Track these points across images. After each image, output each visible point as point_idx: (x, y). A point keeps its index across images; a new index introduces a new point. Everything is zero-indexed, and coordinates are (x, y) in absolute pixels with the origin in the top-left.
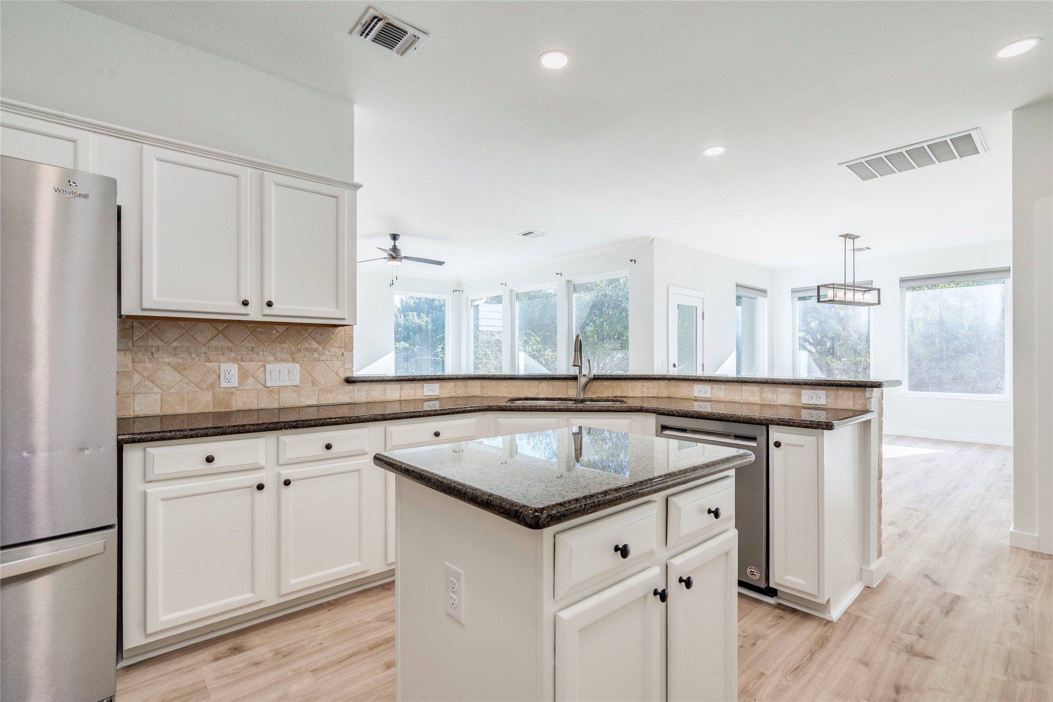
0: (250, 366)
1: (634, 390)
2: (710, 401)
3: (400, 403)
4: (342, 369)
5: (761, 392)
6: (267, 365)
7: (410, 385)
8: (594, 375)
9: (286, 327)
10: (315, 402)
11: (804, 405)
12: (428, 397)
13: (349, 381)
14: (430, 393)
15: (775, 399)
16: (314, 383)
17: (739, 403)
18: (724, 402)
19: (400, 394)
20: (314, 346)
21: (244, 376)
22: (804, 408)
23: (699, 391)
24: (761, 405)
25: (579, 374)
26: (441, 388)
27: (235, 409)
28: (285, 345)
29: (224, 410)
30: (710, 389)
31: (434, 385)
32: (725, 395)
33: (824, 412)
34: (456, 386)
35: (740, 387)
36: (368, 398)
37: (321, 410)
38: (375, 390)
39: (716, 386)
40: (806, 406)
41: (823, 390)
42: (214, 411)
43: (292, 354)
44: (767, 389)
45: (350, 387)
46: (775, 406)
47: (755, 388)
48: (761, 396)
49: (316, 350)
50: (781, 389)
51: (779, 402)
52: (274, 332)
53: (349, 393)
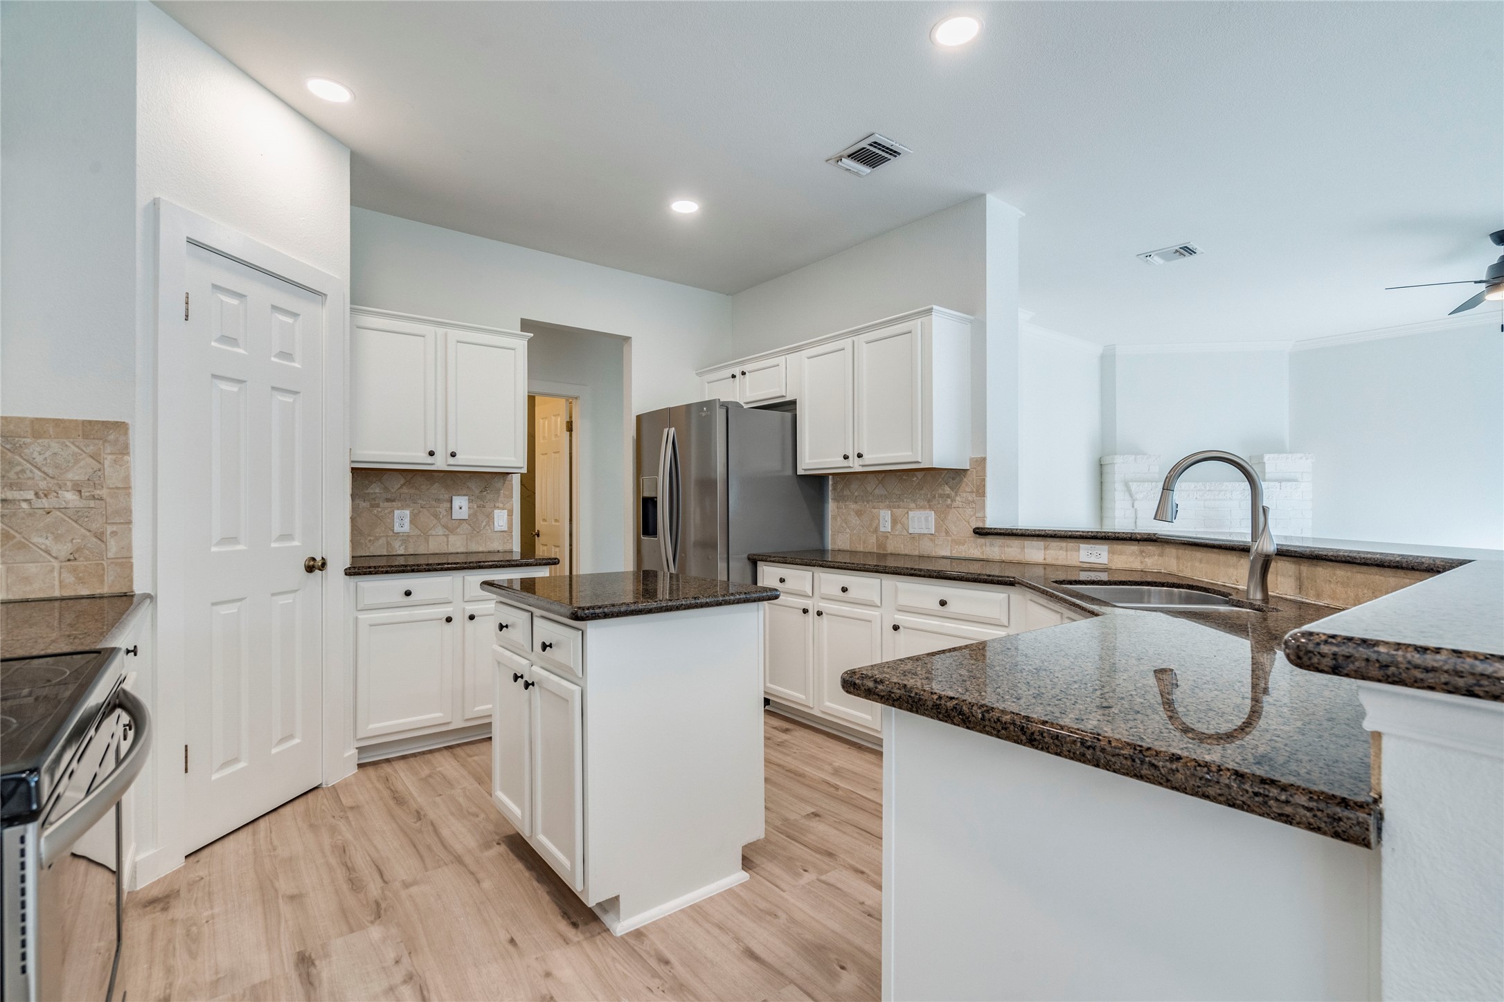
0: (898, 512)
3: (1045, 568)
4: (974, 518)
6: (910, 512)
7: (1058, 544)
9: (924, 472)
10: (947, 554)
12: (1088, 565)
13: (981, 532)
14: (1093, 559)
16: (947, 533)
19: (1045, 555)
20: (947, 492)
21: (894, 521)
26: (1111, 552)
27: (889, 552)
28: (923, 492)
29: (882, 552)
31: (1097, 546)
34: (1142, 552)
36: (1003, 556)
37: (953, 564)
38: (1011, 547)
42: (877, 552)
43: (929, 501)
45: (981, 540)
49: (948, 496)
52: (915, 479)
53: (981, 546)
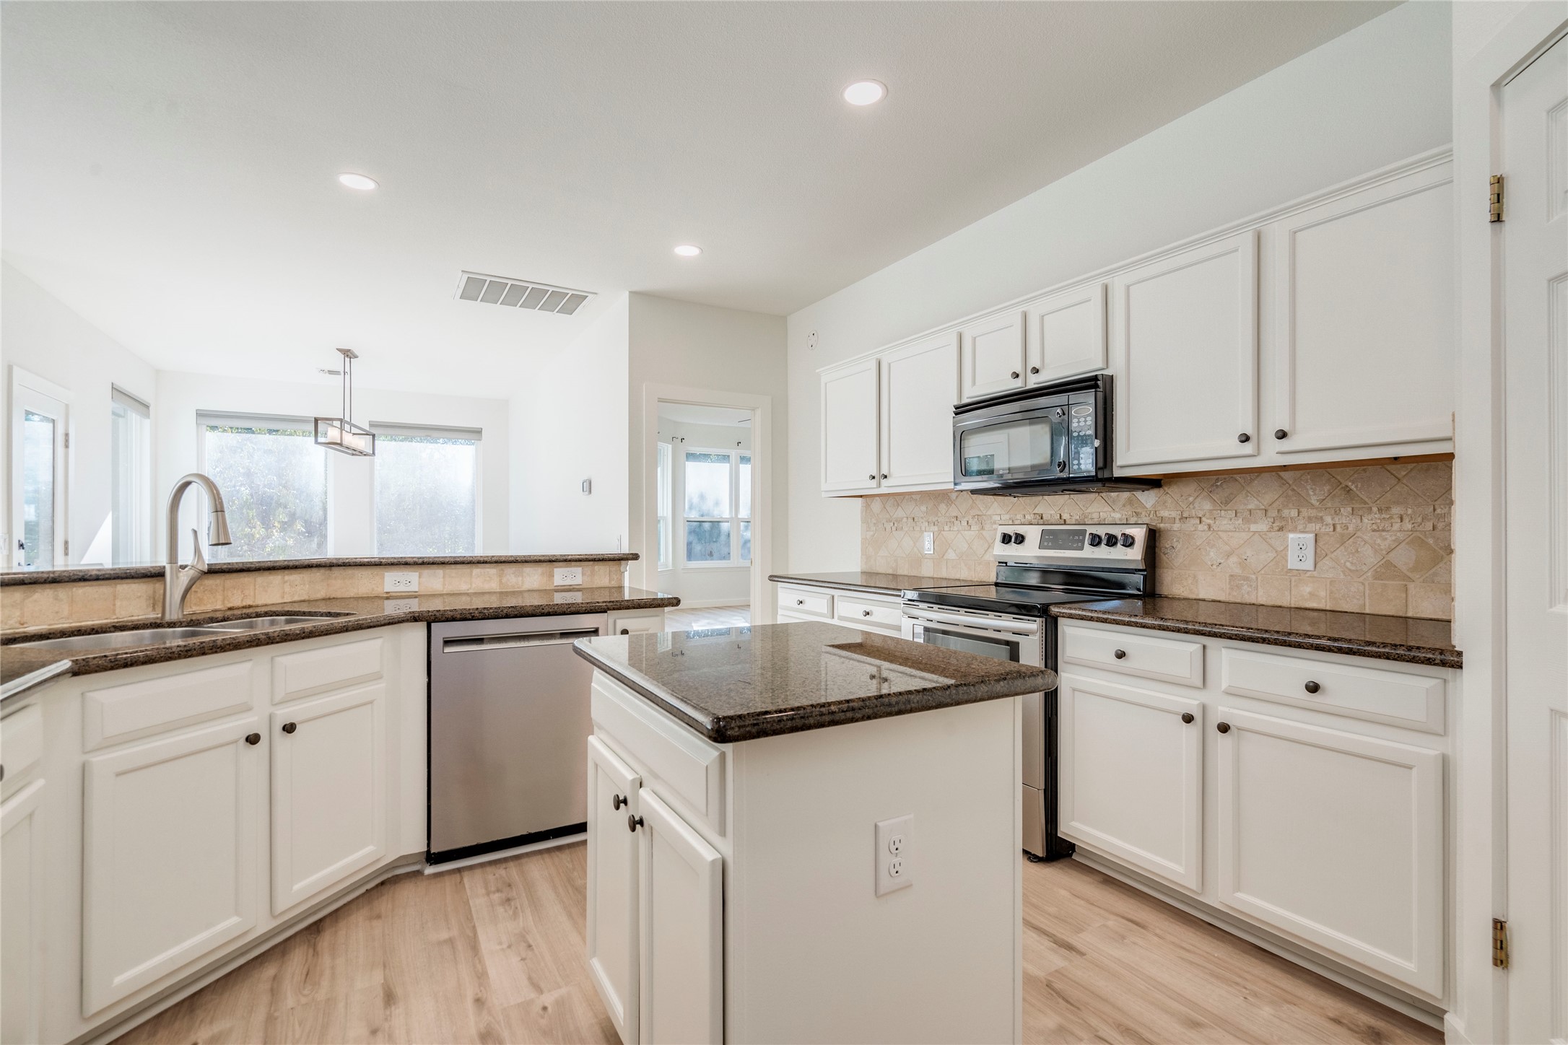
1: (266, 591)
2: (416, 597)
5: (500, 576)
8: (208, 564)
11: (556, 588)
15: (520, 583)
17: (467, 594)
18: (441, 595)
22: (557, 591)
23: (393, 581)
24: (501, 593)
25: (171, 562)
30: (417, 578)
32: (444, 585)
33: (580, 593)
35: (468, 570)
39: (427, 572)
40: (559, 588)
41: (578, 566)
44: (510, 570)
46: (521, 592)
47: (492, 571)
48: (500, 581)
50: (528, 569)
51: (526, 586)
